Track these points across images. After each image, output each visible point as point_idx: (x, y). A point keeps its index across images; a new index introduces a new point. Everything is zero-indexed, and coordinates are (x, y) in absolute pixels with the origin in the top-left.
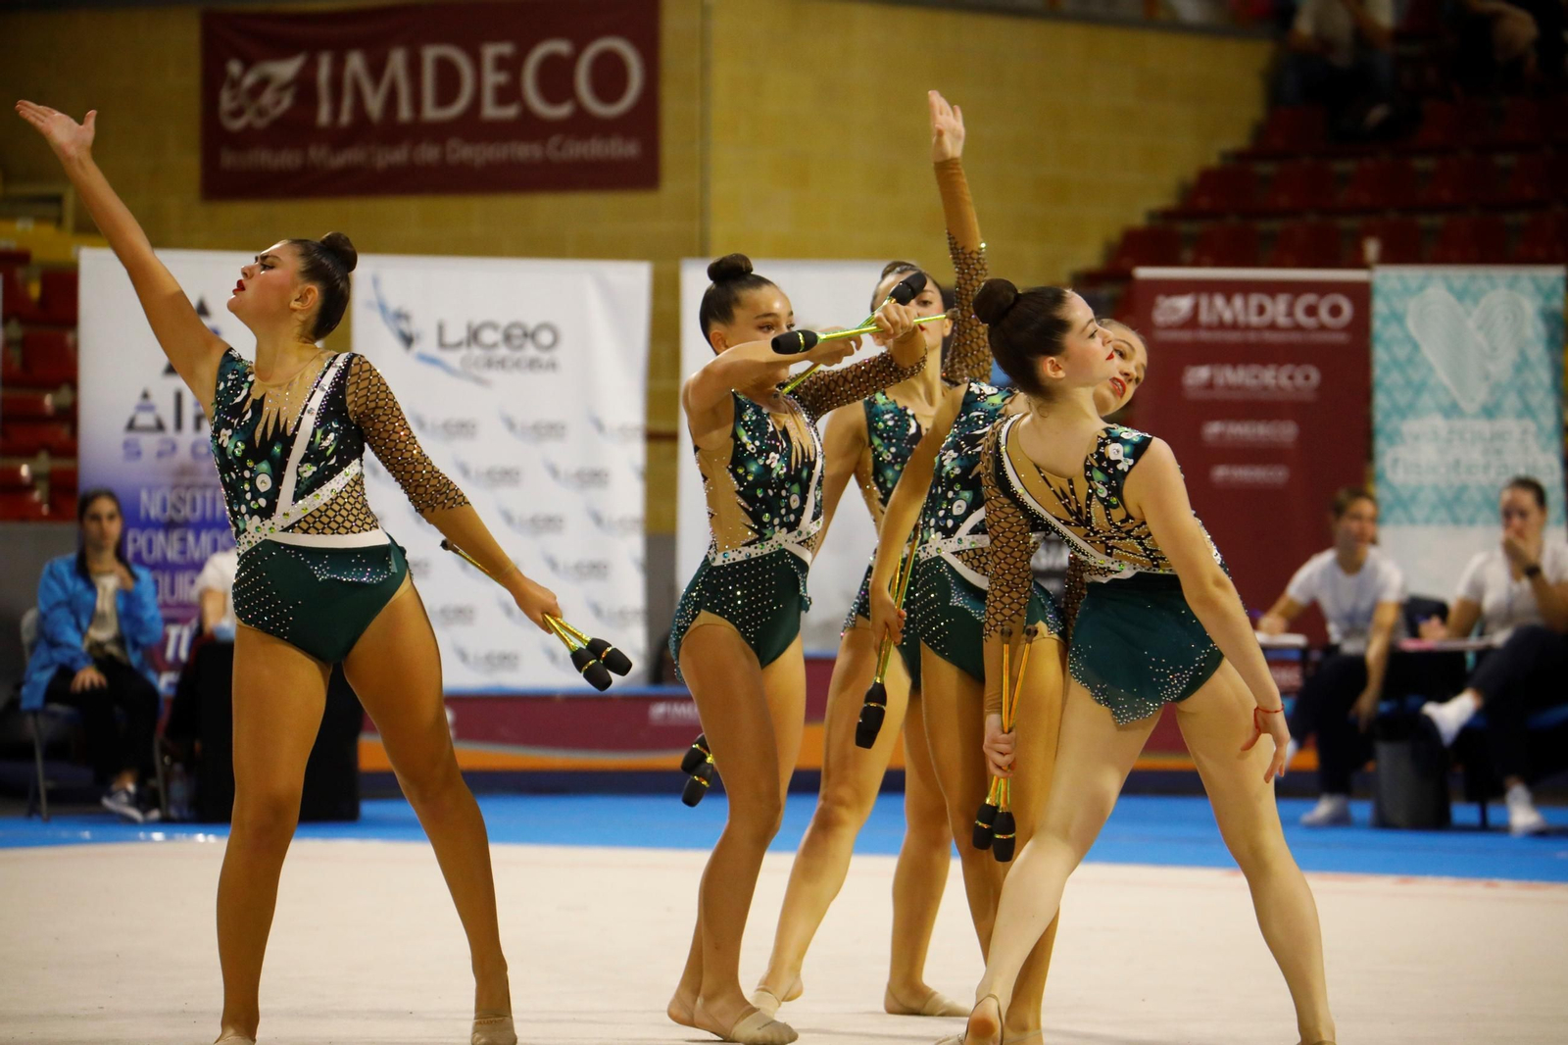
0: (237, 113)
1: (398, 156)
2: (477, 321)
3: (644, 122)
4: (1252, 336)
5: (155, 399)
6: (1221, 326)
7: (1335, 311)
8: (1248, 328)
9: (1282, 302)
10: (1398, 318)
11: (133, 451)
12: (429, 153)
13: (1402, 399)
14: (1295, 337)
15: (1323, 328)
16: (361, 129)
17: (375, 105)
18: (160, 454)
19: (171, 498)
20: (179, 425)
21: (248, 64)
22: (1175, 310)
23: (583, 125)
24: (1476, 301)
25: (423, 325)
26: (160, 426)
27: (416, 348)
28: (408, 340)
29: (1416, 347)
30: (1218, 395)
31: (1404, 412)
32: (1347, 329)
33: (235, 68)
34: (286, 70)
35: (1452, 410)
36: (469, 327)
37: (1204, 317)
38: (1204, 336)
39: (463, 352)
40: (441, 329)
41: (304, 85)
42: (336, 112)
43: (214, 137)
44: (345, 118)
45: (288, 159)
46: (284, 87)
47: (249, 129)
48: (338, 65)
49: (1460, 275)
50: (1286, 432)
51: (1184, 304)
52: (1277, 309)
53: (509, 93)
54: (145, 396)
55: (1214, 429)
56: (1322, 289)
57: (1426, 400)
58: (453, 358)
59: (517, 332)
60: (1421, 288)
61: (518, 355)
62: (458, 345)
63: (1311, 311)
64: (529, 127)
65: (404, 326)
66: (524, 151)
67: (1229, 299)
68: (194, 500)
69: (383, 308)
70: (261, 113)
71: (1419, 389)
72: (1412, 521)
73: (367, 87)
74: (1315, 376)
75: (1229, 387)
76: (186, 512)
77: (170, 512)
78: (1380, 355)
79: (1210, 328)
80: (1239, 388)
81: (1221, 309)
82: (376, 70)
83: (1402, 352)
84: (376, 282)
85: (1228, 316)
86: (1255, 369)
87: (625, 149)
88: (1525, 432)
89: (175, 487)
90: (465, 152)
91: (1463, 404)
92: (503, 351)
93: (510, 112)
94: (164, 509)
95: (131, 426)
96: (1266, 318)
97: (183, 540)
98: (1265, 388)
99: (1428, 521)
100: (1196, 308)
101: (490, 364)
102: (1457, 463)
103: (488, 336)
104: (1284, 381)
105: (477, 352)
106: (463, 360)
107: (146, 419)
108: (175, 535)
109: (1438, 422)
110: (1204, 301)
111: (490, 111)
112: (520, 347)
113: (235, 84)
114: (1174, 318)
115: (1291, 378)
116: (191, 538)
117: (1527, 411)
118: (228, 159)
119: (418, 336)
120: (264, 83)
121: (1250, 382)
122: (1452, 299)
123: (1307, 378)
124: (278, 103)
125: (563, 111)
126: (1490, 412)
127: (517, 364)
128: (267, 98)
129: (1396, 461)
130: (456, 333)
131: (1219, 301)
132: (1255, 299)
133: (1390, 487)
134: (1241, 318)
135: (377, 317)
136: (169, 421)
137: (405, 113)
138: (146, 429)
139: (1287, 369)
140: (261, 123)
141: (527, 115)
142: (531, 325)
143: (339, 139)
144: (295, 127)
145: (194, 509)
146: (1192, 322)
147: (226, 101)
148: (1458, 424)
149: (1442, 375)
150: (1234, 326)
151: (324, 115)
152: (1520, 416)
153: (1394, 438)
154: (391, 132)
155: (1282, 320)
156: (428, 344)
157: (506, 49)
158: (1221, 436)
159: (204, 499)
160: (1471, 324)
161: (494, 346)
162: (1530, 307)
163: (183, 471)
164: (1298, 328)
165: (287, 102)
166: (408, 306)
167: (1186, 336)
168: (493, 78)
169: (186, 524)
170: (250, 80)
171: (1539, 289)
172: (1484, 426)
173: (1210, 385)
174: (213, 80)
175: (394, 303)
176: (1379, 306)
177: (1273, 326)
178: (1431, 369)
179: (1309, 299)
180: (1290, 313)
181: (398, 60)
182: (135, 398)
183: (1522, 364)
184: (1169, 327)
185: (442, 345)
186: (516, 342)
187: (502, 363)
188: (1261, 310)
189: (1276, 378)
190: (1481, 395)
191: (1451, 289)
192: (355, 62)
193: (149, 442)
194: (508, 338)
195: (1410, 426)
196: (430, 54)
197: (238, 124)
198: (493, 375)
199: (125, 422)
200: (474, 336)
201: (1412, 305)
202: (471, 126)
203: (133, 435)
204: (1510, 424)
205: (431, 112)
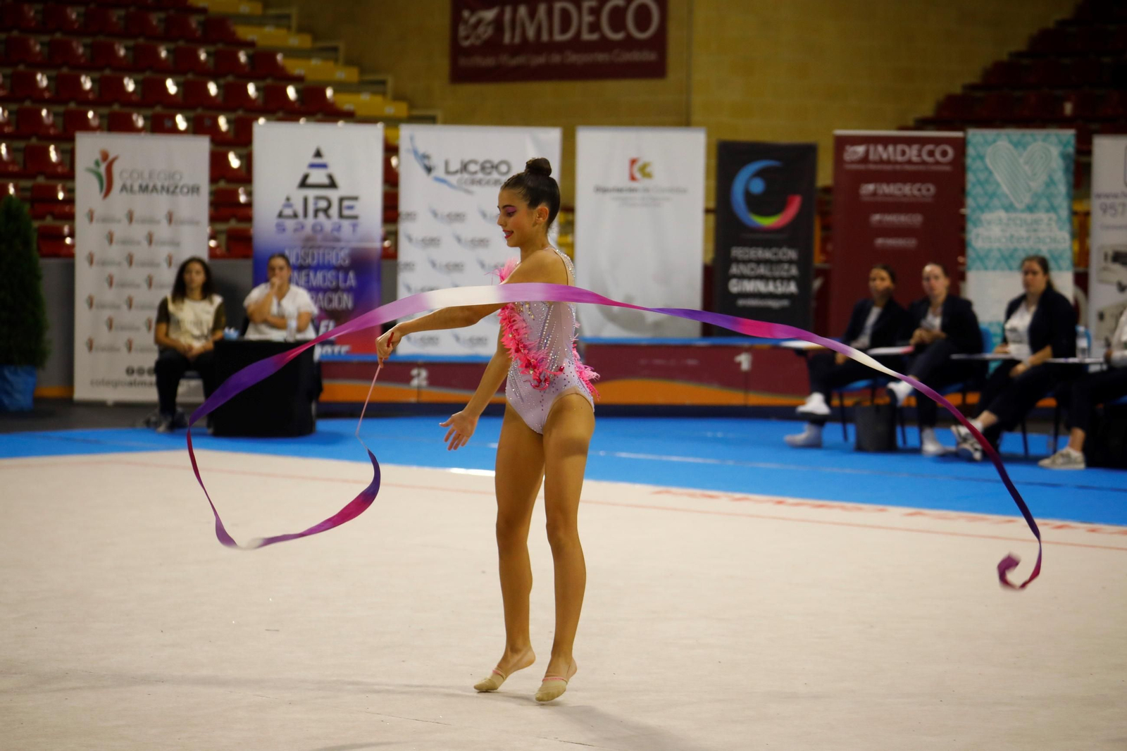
0: (467, 38)
1: (540, 60)
2: (467, 159)
3: (659, 42)
4: (898, 167)
5: (292, 201)
6: (881, 162)
7: (944, 154)
8: (896, 163)
9: (915, 148)
10: (981, 157)
11: (281, 229)
12: (556, 58)
13: (982, 201)
14: (921, 168)
15: (937, 163)
16: (525, 47)
17: (531, 33)
18: (296, 230)
19: (302, 253)
20: (305, 215)
21: (473, 11)
22: (855, 153)
23: (630, 43)
24: (1025, 147)
25: (437, 161)
26: (295, 216)
27: (434, 174)
28: (429, 170)
29: (991, 173)
30: (879, 199)
31: (982, 209)
32: (950, 163)
33: (466, 14)
34: (490, 15)
35: (1009, 208)
36: (462, 162)
37: (872, 157)
38: (872, 167)
39: (459, 176)
40: (447, 164)
41: (498, 23)
42: (513, 37)
43: (457, 51)
44: (517, 40)
45: (489, 62)
46: (489, 24)
47: (472, 47)
48: (515, 12)
49: (1016, 134)
50: (916, 219)
51: (861, 149)
52: (912, 152)
53: (594, 27)
54: (288, 199)
55: (876, 218)
56: (937, 141)
57: (996, 202)
58: (453, 179)
59: (488, 165)
60: (995, 141)
61: (488, 177)
62: (456, 172)
63: (931, 154)
64: (604, 45)
65: (426, 162)
66: (601, 57)
67: (885, 147)
68: (313, 255)
69: (415, 152)
70: (478, 37)
71: (992, 196)
72: (986, 268)
73: (527, 23)
74: (932, 189)
75: (885, 195)
76: (309, 261)
77: (300, 261)
78: (971, 178)
79: (875, 163)
80: (891, 195)
81: (881, 152)
82: (532, 14)
83: (982, 176)
84: (412, 139)
85: (885, 156)
86: (899, 185)
87: (649, 56)
88: (1050, 219)
89: (303, 247)
90: (574, 58)
91: (1017, 205)
92: (480, 176)
93: (595, 37)
94: (297, 259)
95: (280, 215)
96: (905, 158)
97: (308, 275)
98: (905, 196)
99: (994, 268)
100: (867, 152)
101: (473, 182)
102: (1012, 236)
103: (472, 168)
104: (916, 193)
105: (466, 176)
106: (459, 181)
107: (288, 212)
108: (304, 273)
109: (1002, 214)
110: (872, 148)
111: (586, 36)
112: (490, 174)
113: (466, 22)
114: (855, 157)
115: (919, 190)
116: (312, 274)
117: (1052, 208)
118: (463, 62)
119: (434, 168)
120: (479, 22)
121: (897, 192)
122: (1011, 147)
123: (928, 190)
124: (485, 32)
125: (619, 36)
126: (1031, 209)
127: (488, 183)
128: (481, 29)
129: (978, 235)
130: (455, 166)
131: (880, 148)
132: (900, 147)
133: (974, 249)
134: (892, 158)
135: (412, 157)
136: (300, 211)
137: (545, 37)
138: (288, 217)
139: (918, 185)
140: (478, 43)
141: (604, 38)
142: (496, 160)
143: (515, 50)
144: (493, 45)
145: (313, 259)
146: (865, 159)
147: (462, 31)
148: (1013, 215)
149: (1005, 189)
150: (888, 162)
151: (507, 38)
152: (1048, 211)
153: (978, 223)
154: (539, 47)
155: (915, 159)
156: (439, 172)
157: (594, 4)
158: (880, 222)
159: (319, 254)
160: (1021, 161)
161: (475, 173)
162: (1055, 152)
163: (308, 239)
164: (924, 163)
165: (490, 31)
166: (429, 151)
167: (861, 167)
168: (588, 19)
169: (309, 267)
170: (473, 20)
171: (1060, 142)
172: (1028, 217)
173: (874, 194)
174: (456, 20)
175: (421, 150)
176: (971, 151)
177: (910, 162)
178: (998, 185)
179: (930, 147)
180: (919, 155)
181: (542, 9)
182: (283, 201)
183: (1051, 182)
184: (852, 162)
185: (448, 172)
186: (488, 171)
187: (480, 182)
188: (903, 153)
189: (911, 190)
190: (1027, 199)
191: (1011, 142)
192: (522, 11)
193: (290, 224)
194: (483, 168)
195: (987, 216)
196: (558, 6)
197: (466, 43)
198: (475, 188)
199: (276, 213)
200: (464, 167)
201: (989, 150)
202: (576, 44)
203: (281, 220)
204: (1043, 216)
205: (558, 37)
